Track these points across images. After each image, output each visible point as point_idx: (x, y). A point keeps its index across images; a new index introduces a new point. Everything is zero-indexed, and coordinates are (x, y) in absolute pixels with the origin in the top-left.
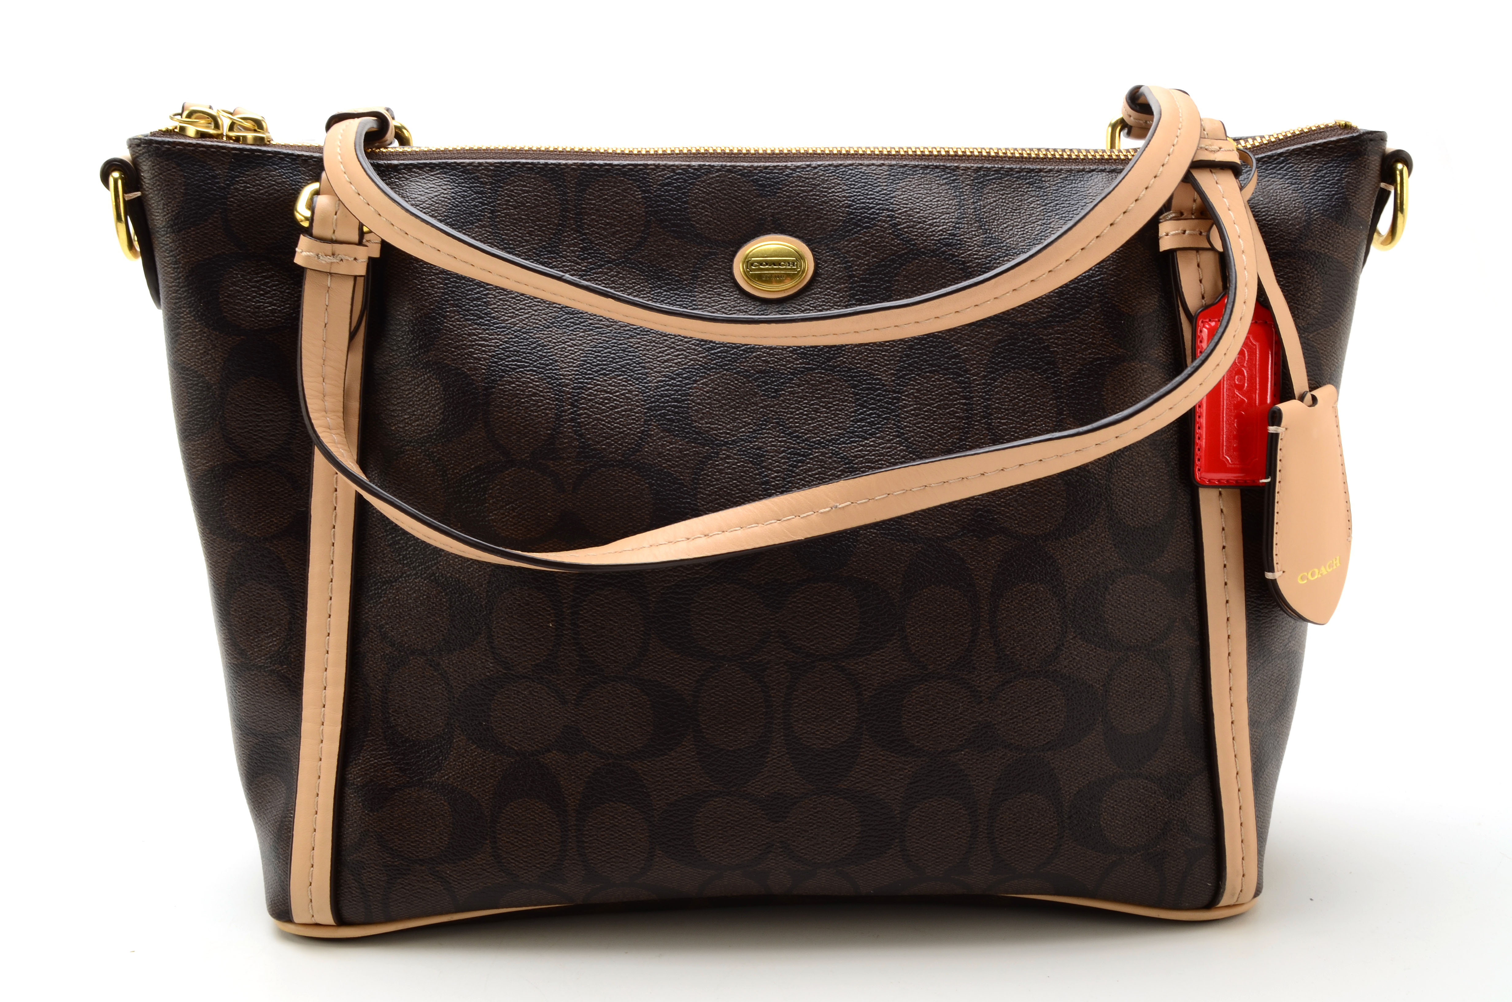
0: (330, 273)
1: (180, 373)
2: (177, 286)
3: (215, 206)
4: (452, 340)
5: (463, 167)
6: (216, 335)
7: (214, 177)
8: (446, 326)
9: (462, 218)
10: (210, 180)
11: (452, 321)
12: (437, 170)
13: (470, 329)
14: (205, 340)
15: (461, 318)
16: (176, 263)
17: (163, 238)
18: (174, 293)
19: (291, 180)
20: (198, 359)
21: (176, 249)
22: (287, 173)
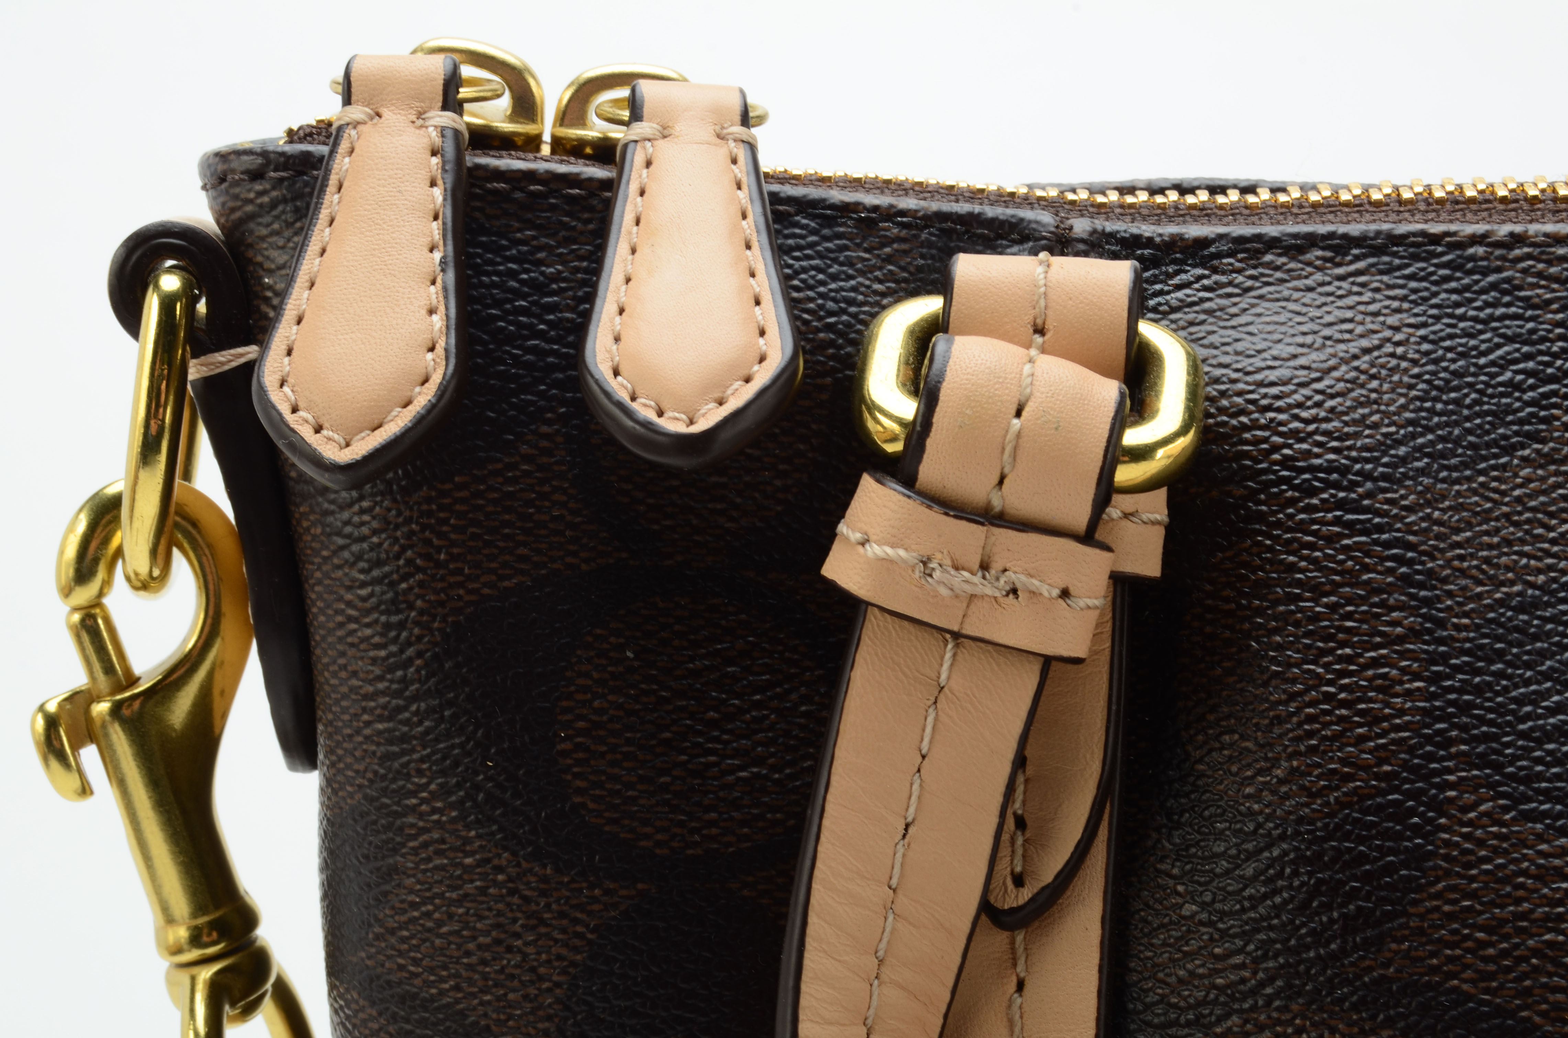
0: (957, 636)
1: (394, 1017)
2: (398, 694)
3: (542, 395)
4: (1473, 895)
5: (1453, 246)
6: (545, 880)
7: (540, 288)
8: (1447, 843)
9: (1469, 432)
10: (524, 297)
11: (1470, 823)
12: (1357, 258)
13: (1541, 854)
14: (500, 898)
15: (1506, 809)
16: (394, 607)
17: (346, 515)
18: (381, 719)
19: (821, 295)
20: (470, 967)
21: (398, 557)
22: (804, 270)
